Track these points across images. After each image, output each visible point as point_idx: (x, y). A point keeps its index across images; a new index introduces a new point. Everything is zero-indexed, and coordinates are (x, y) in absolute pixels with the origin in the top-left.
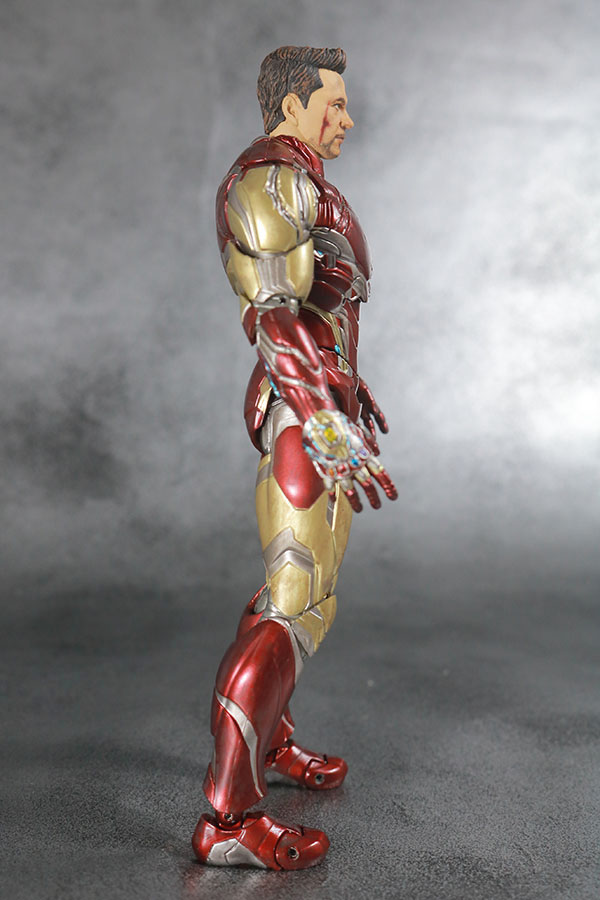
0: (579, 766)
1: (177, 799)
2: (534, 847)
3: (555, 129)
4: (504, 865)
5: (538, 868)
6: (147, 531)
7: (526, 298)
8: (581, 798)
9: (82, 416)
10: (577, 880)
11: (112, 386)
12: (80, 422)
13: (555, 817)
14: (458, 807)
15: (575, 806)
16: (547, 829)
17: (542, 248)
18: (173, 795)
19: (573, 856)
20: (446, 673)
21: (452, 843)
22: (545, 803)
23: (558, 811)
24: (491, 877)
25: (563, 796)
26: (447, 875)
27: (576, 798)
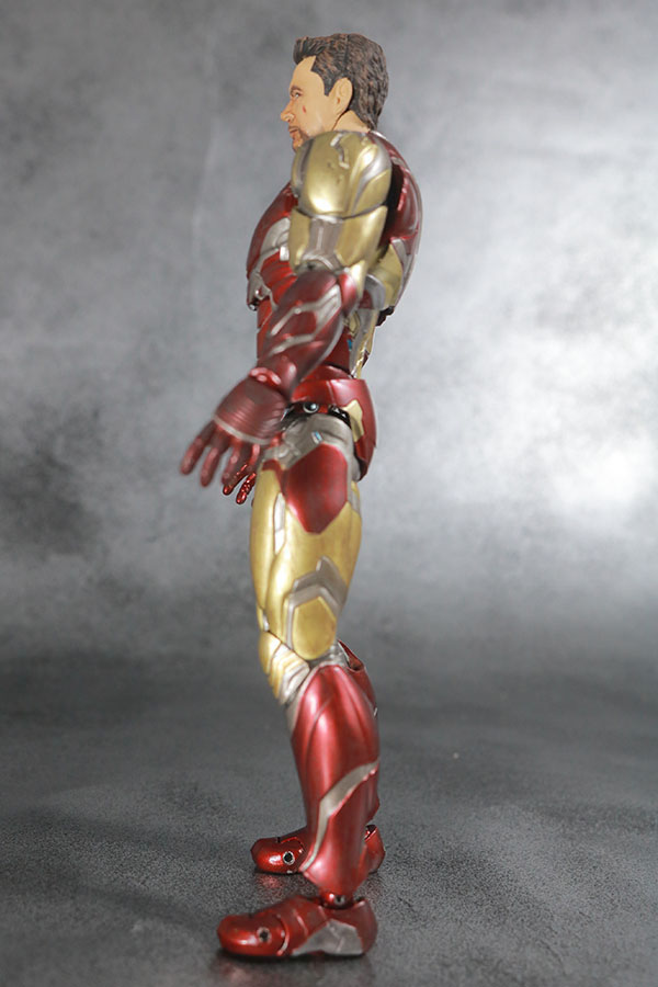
0: (611, 856)
1: (147, 882)
2: (563, 946)
3: (590, 164)
4: (528, 966)
5: (568, 970)
6: (119, 592)
7: (552, 347)
8: (616, 894)
9: (51, 461)
10: (615, 983)
11: (85, 427)
12: (45, 466)
13: (587, 914)
14: (474, 899)
15: (609, 904)
16: (578, 925)
17: (571, 294)
18: (143, 878)
19: (609, 957)
20: (456, 756)
21: (468, 944)
23: (589, 907)
24: (514, 979)
26: (463, 977)
27: (610, 895)
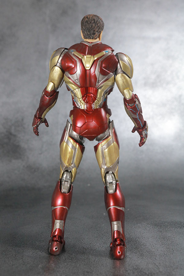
0: (172, 236)
2: (159, 263)
3: (156, 40)
4: (150, 270)
5: (161, 270)
7: (149, 92)
8: (174, 247)
10: (174, 273)
12: (9, 135)
13: (166, 254)
14: (134, 252)
15: (172, 250)
16: (163, 257)
17: (153, 77)
19: (172, 266)
21: (133, 264)
22: (162, 249)
23: (166, 252)
24: (146, 274)
25: (168, 247)
26: (132, 274)
27: (172, 247)
